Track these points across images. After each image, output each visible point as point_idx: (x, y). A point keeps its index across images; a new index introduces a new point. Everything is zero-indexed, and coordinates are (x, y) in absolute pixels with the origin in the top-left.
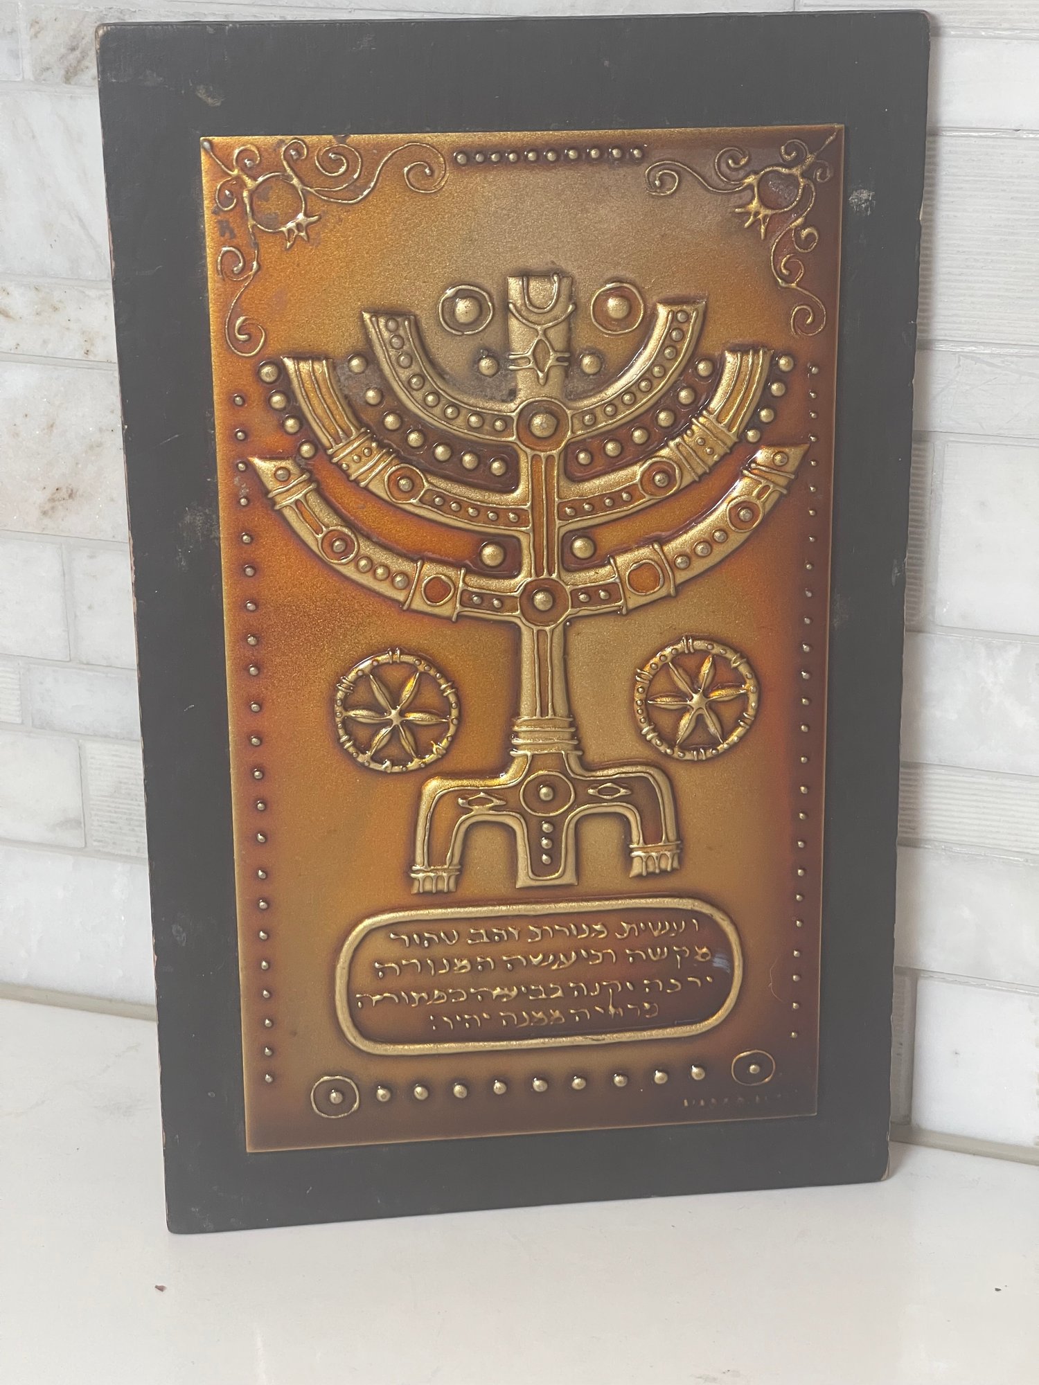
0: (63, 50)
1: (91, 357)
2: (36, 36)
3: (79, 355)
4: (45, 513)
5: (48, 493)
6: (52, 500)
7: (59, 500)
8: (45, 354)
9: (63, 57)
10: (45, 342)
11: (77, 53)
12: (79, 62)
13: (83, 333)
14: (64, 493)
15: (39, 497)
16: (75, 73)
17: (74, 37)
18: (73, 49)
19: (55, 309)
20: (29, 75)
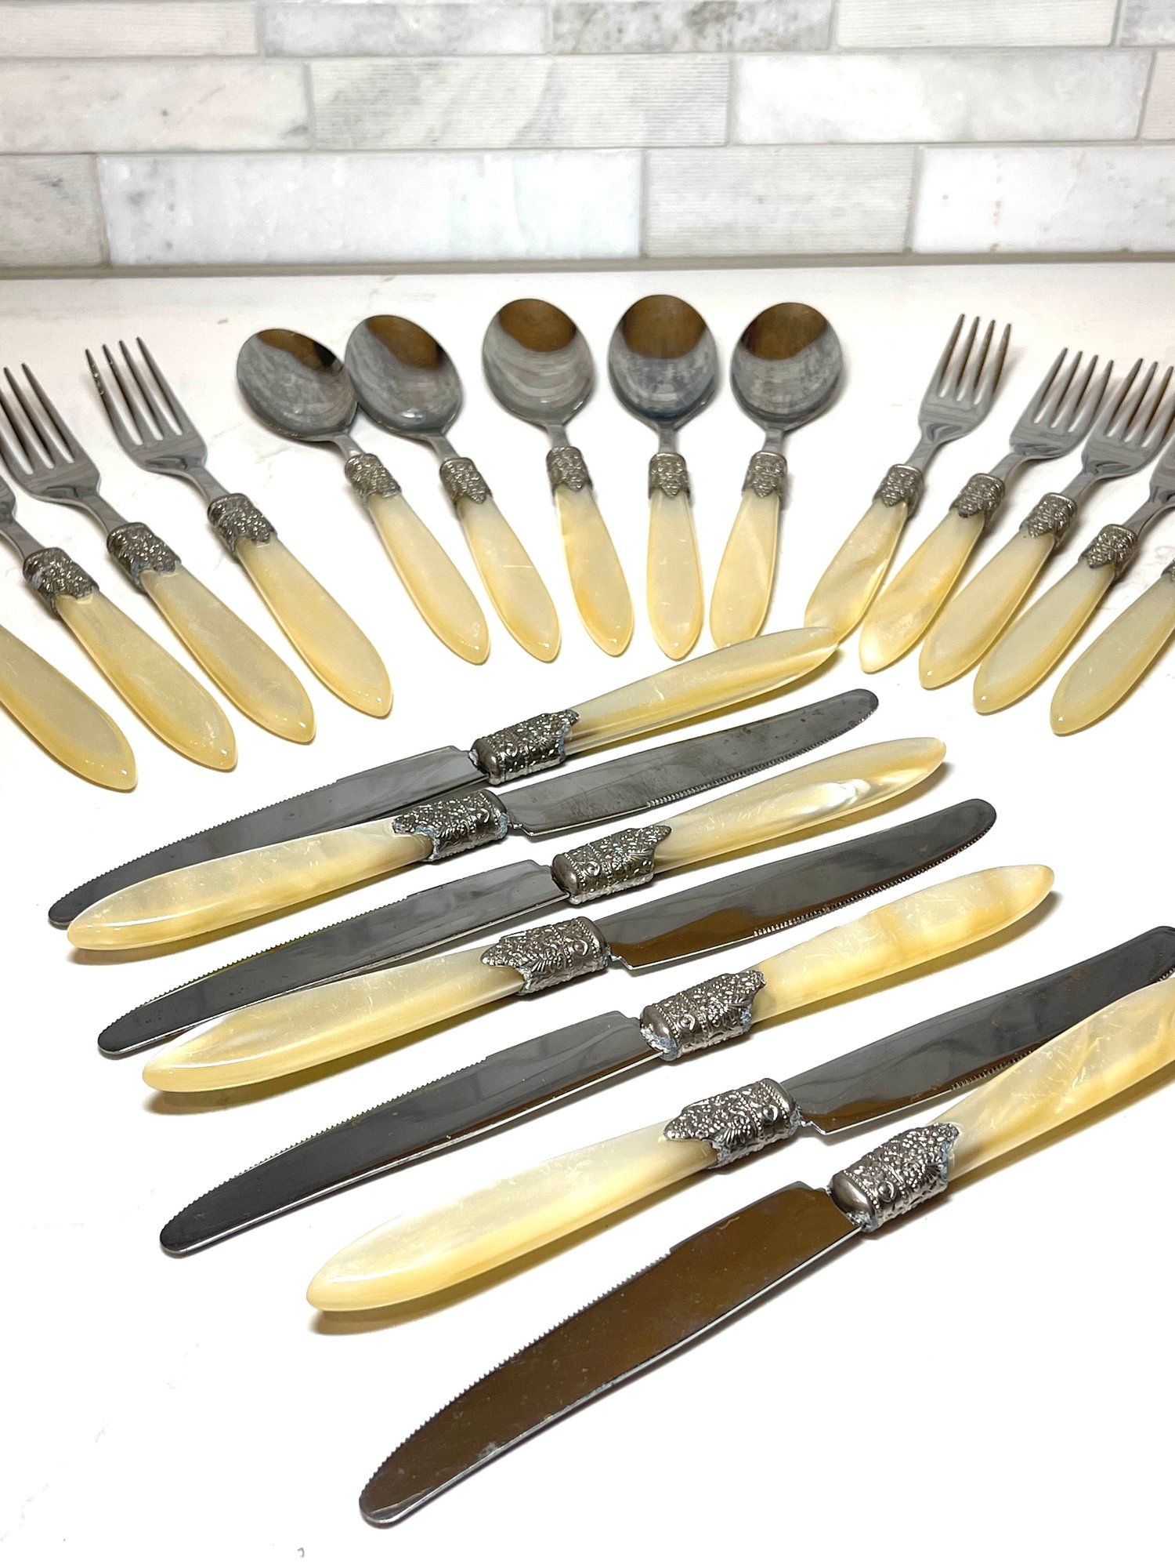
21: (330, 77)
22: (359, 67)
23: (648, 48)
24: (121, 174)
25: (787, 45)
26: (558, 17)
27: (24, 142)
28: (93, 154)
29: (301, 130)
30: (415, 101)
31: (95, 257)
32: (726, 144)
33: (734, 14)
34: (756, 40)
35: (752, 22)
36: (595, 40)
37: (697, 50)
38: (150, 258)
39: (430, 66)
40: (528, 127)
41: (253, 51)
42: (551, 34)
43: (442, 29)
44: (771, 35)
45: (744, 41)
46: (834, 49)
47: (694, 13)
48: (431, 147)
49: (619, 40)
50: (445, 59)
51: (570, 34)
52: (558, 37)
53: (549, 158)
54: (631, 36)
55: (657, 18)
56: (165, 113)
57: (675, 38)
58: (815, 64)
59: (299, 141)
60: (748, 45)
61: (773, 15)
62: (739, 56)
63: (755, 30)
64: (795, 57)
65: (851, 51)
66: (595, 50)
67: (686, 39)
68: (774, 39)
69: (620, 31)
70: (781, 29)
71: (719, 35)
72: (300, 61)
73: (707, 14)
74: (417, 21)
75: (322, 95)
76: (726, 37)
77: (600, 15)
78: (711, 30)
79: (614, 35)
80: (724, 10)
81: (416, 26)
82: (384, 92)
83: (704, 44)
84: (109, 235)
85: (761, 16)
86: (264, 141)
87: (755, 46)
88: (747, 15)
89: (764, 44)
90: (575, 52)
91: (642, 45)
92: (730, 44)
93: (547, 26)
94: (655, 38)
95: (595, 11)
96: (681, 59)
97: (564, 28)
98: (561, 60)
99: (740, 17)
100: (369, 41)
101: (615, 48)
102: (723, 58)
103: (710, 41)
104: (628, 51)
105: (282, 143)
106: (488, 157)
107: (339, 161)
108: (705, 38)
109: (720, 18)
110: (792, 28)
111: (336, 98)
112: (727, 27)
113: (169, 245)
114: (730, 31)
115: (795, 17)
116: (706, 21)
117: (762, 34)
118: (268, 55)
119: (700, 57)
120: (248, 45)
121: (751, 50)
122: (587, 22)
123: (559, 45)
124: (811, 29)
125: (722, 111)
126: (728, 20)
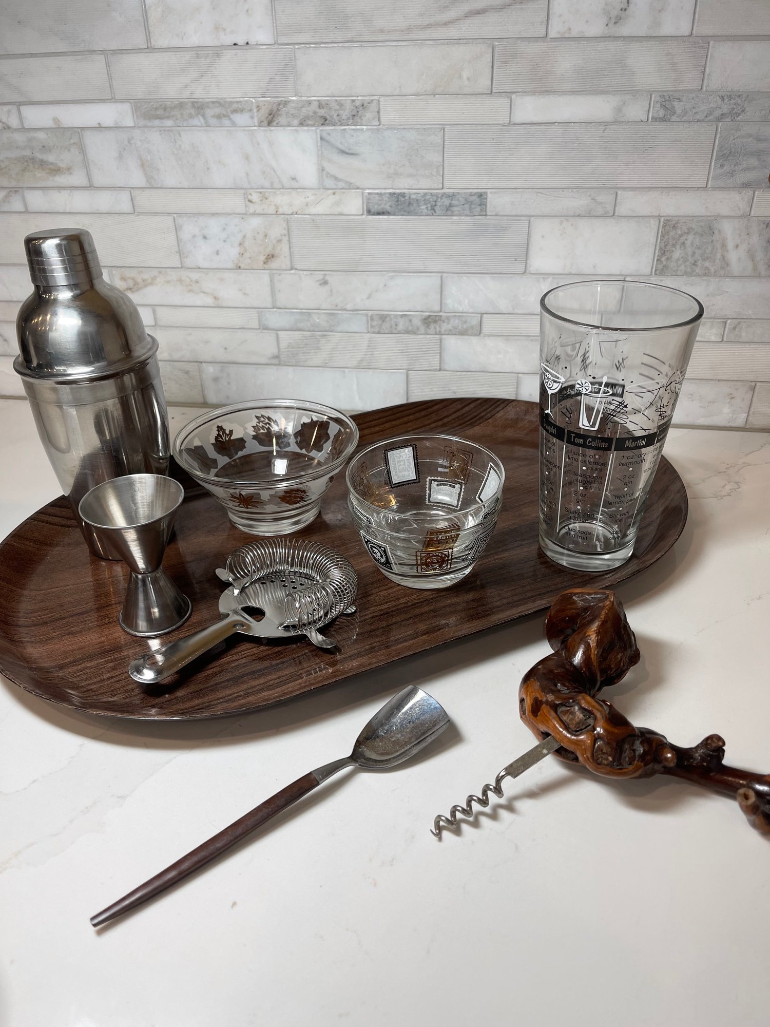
0: (267, 115)
1: (278, 213)
2: (258, 111)
3: (274, 212)
4: (265, 263)
5: (265, 257)
6: (266, 259)
7: (270, 258)
8: (263, 213)
9: (267, 118)
10: (263, 209)
11: (272, 116)
12: (272, 119)
13: (275, 205)
14: (270, 256)
15: (262, 258)
16: (271, 123)
17: (270, 111)
18: (270, 114)
19: (266, 199)
20: (257, 124)
21: (286, 338)
22: (297, 334)
23: (407, 332)
24: (210, 370)
25: (463, 333)
26: (372, 319)
27: (176, 356)
28: (201, 362)
29: (277, 357)
30: (318, 348)
31: (201, 400)
32: (440, 370)
33: (441, 320)
34: (450, 330)
35: (448, 323)
36: (387, 328)
37: (426, 334)
38: (221, 402)
39: (324, 336)
40: (362, 361)
41: (258, 327)
42: (369, 325)
43: (328, 322)
44: (456, 329)
45: (445, 331)
46: (482, 335)
47: (425, 319)
48: (324, 366)
49: (396, 329)
50: (330, 333)
51: (377, 325)
52: (372, 327)
53: (371, 372)
54: (401, 327)
55: (410, 321)
56: (226, 349)
57: (418, 329)
58: (474, 340)
59: (275, 361)
60: (447, 332)
61: (457, 321)
62: (444, 337)
63: (450, 327)
64: (466, 337)
65: (489, 335)
66: (387, 332)
67: (422, 329)
68: (457, 330)
69: (396, 325)
70: (460, 327)
71: (435, 328)
72: (275, 332)
73: (430, 320)
74: (318, 318)
75: (283, 345)
76: (438, 329)
77: (388, 319)
78: (432, 326)
79: (394, 326)
80: (437, 319)
81: (318, 321)
82: (306, 344)
83: (429, 331)
84: (206, 392)
85: (451, 322)
86: (263, 361)
87: (450, 333)
88: (446, 321)
89: (453, 332)
90: (379, 333)
91: (405, 331)
92: (440, 331)
93: (368, 322)
94: (410, 328)
95: (386, 317)
96: (421, 336)
97: (375, 323)
98: (373, 335)
99: (444, 322)
100: (301, 325)
101: (394, 331)
102: (438, 337)
103: (432, 330)
104: (399, 333)
105: (269, 362)
106: (347, 370)
107: (290, 369)
108: (430, 329)
109: (435, 322)
110: (465, 326)
111: (289, 346)
112: (438, 325)
113: (228, 397)
114: (440, 326)
115: (466, 322)
116: (430, 322)
117: (452, 328)
118: (263, 329)
119: (428, 336)
120: (255, 324)
121: (448, 334)
122: (383, 321)
123: (373, 330)
124: (472, 327)
125: (438, 356)
126: (439, 323)
